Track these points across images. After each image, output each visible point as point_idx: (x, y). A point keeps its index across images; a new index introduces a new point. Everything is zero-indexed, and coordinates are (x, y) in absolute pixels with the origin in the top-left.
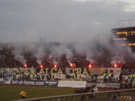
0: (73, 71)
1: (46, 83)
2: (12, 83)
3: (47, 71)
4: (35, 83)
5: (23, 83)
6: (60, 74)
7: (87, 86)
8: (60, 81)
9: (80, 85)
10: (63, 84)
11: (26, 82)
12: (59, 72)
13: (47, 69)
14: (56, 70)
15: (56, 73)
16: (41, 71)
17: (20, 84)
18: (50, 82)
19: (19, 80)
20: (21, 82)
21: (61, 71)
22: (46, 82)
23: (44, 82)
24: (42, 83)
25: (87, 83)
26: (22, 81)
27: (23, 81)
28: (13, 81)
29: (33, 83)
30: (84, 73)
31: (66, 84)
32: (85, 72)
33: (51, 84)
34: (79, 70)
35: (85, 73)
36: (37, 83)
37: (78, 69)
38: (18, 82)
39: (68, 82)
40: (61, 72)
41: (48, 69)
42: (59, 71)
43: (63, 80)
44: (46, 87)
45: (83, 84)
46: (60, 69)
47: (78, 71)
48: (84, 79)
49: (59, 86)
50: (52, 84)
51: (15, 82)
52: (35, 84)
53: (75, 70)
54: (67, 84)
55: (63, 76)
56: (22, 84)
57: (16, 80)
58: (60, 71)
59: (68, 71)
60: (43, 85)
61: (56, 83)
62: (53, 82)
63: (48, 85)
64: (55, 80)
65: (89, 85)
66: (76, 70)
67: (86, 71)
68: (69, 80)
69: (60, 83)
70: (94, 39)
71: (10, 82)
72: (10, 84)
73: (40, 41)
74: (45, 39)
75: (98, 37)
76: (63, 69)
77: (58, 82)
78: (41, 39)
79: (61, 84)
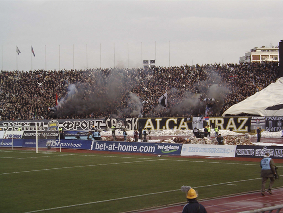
0: (209, 124)
1: (158, 148)
2: (96, 148)
3: (158, 123)
4: (138, 148)
5: (116, 147)
6: (184, 129)
7: (236, 154)
8: (184, 145)
9: (224, 153)
10: (192, 151)
11: (121, 147)
12: (181, 126)
13: (158, 120)
14: (175, 120)
15: (176, 127)
16: (147, 123)
17: (111, 149)
18: (166, 147)
19: (108, 143)
20: (112, 147)
21: (185, 123)
22: (160, 147)
23: (154, 147)
24: (152, 149)
25: (237, 148)
26: (114, 145)
27: (117, 145)
28: (98, 145)
29: (134, 148)
30: (229, 126)
31: (196, 150)
32: (231, 124)
33: (168, 150)
34: (219, 122)
35: (232, 126)
36: (142, 149)
37: (217, 119)
38: (107, 147)
39: (199, 145)
40: (186, 126)
41: (161, 120)
42: (181, 123)
43: (190, 142)
44: (159, 156)
45: (229, 151)
46: (183, 119)
47: (217, 122)
48: (229, 139)
49: (183, 153)
50: (170, 150)
51: (100, 147)
52: (138, 150)
53: (211, 121)
54: (199, 150)
55: (188, 133)
56: (114, 150)
57: (103, 143)
58: (183, 124)
59: (198, 123)
60: (154, 151)
61: (177, 148)
62: (171, 147)
63: (162, 151)
64: (174, 143)
65: (241, 152)
66: (213, 122)
67: (233, 123)
68: (203, 143)
69: (184, 149)
70: (245, 58)
71: (92, 146)
72: (91, 150)
73: (145, 67)
74: (153, 61)
75: (253, 54)
76: (188, 119)
77: (181, 148)
78: (146, 62)
79: (187, 150)
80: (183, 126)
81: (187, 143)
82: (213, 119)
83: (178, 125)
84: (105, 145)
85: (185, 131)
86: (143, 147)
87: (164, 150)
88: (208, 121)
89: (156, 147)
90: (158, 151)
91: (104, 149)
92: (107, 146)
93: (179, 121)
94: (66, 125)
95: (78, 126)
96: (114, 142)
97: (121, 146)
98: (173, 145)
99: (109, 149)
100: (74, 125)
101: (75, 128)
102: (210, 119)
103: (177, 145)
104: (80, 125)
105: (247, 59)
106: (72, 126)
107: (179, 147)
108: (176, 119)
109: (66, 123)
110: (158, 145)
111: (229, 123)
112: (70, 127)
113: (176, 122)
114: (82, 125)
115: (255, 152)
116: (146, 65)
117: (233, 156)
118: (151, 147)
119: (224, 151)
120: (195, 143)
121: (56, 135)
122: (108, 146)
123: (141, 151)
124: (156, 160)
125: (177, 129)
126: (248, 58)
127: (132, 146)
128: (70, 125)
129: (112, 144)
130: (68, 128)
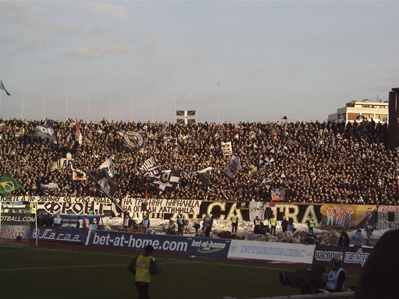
0: (275, 213)
1: (192, 245)
2: (94, 242)
4: (161, 244)
5: (125, 242)
7: (314, 258)
8: (233, 242)
9: (295, 256)
10: (245, 252)
11: (133, 242)
12: (231, 215)
14: (223, 207)
15: (222, 217)
17: (118, 244)
18: (205, 244)
19: (114, 235)
20: (119, 241)
21: (238, 211)
22: (195, 244)
23: (186, 243)
24: (182, 246)
25: (316, 249)
26: (123, 238)
27: (127, 238)
28: (98, 237)
29: (154, 244)
30: (306, 218)
31: (251, 251)
32: (310, 215)
33: (209, 249)
34: (292, 211)
36: (167, 245)
37: (287, 207)
38: (112, 241)
39: (256, 243)
40: (239, 215)
42: (232, 210)
43: (243, 238)
44: (193, 256)
45: (303, 254)
46: (235, 205)
47: (287, 211)
49: (231, 255)
50: (211, 249)
51: (101, 240)
52: (160, 248)
53: (278, 209)
54: (256, 251)
56: (122, 245)
57: (105, 233)
59: (258, 211)
60: (185, 250)
61: (223, 246)
62: (212, 245)
63: (198, 250)
64: (219, 238)
65: (323, 256)
66: (281, 210)
68: (263, 240)
69: (234, 248)
70: (337, 117)
71: (88, 238)
72: (87, 244)
73: (178, 120)
74: (192, 113)
75: (349, 110)
76: (243, 204)
77: (228, 245)
78: (180, 113)
79: (238, 251)
81: (239, 238)
82: (281, 206)
83: (226, 213)
84: (108, 237)
86: (168, 243)
87: (201, 248)
88: (274, 209)
89: (190, 243)
90: (192, 250)
91: (107, 244)
92: (111, 239)
93: (228, 207)
94: (49, 206)
95: (67, 208)
96: (123, 234)
97: (134, 239)
98: (215, 241)
99: (115, 245)
100: (62, 206)
101: (63, 212)
102: (277, 206)
103: (223, 242)
104: (71, 208)
105: (339, 118)
106: (59, 207)
107: (225, 244)
108: (224, 204)
109: (49, 203)
110: (192, 241)
111: (307, 213)
112: (56, 210)
114: (74, 208)
115: (344, 257)
116: (180, 117)
117: (310, 262)
118: (182, 243)
119: (297, 253)
120: (252, 239)
121: (32, 220)
122: (114, 239)
123: (164, 248)
124: (187, 262)
125: (225, 219)
126: (342, 116)
127: (151, 241)
128: (56, 207)
129: (120, 237)
130: (52, 212)
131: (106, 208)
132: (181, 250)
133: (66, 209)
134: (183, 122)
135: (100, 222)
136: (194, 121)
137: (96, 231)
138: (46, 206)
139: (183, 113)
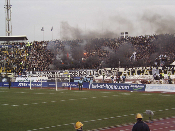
1: (131, 87)
2: (92, 87)
4: (118, 87)
5: (105, 87)
6: (147, 74)
8: (147, 85)
9: (173, 89)
10: (152, 89)
12: (145, 73)
15: (142, 74)
17: (101, 88)
18: (136, 86)
19: (100, 84)
20: (102, 87)
21: (148, 71)
22: (132, 86)
23: (128, 86)
24: (127, 87)
26: (103, 85)
27: (105, 85)
28: (94, 85)
29: (116, 87)
31: (155, 88)
33: (137, 88)
36: (121, 87)
39: (157, 85)
40: (148, 73)
43: (151, 83)
44: (132, 92)
46: (146, 69)
49: (146, 90)
50: (138, 88)
52: (118, 88)
54: (157, 88)
55: (150, 77)
56: (103, 88)
57: (96, 84)
58: (146, 72)
59: (156, 71)
60: (128, 89)
61: (143, 87)
62: (139, 86)
63: (133, 89)
64: (141, 83)
68: (159, 83)
71: (90, 86)
72: (89, 88)
73: (122, 36)
74: (127, 33)
77: (145, 86)
78: (122, 33)
79: (149, 88)
80: (146, 73)
81: (149, 83)
84: (98, 85)
85: (148, 76)
87: (135, 88)
89: (130, 86)
90: (131, 89)
91: (97, 88)
94: (74, 73)
96: (103, 84)
97: (108, 86)
98: (140, 85)
99: (100, 88)
100: (78, 73)
101: (79, 75)
104: (82, 73)
106: (78, 74)
107: (144, 86)
109: (73, 72)
112: (76, 75)
113: (142, 71)
114: (83, 73)
120: (154, 83)
121: (68, 79)
122: (100, 86)
123: (120, 89)
124: (129, 94)
127: (114, 86)
129: (102, 85)
130: (75, 75)
131: (95, 73)
132: (127, 89)
133: (80, 74)
134: (124, 37)
135: (94, 79)
136: (128, 36)
137: (93, 83)
138: (72, 73)
139: (123, 33)
